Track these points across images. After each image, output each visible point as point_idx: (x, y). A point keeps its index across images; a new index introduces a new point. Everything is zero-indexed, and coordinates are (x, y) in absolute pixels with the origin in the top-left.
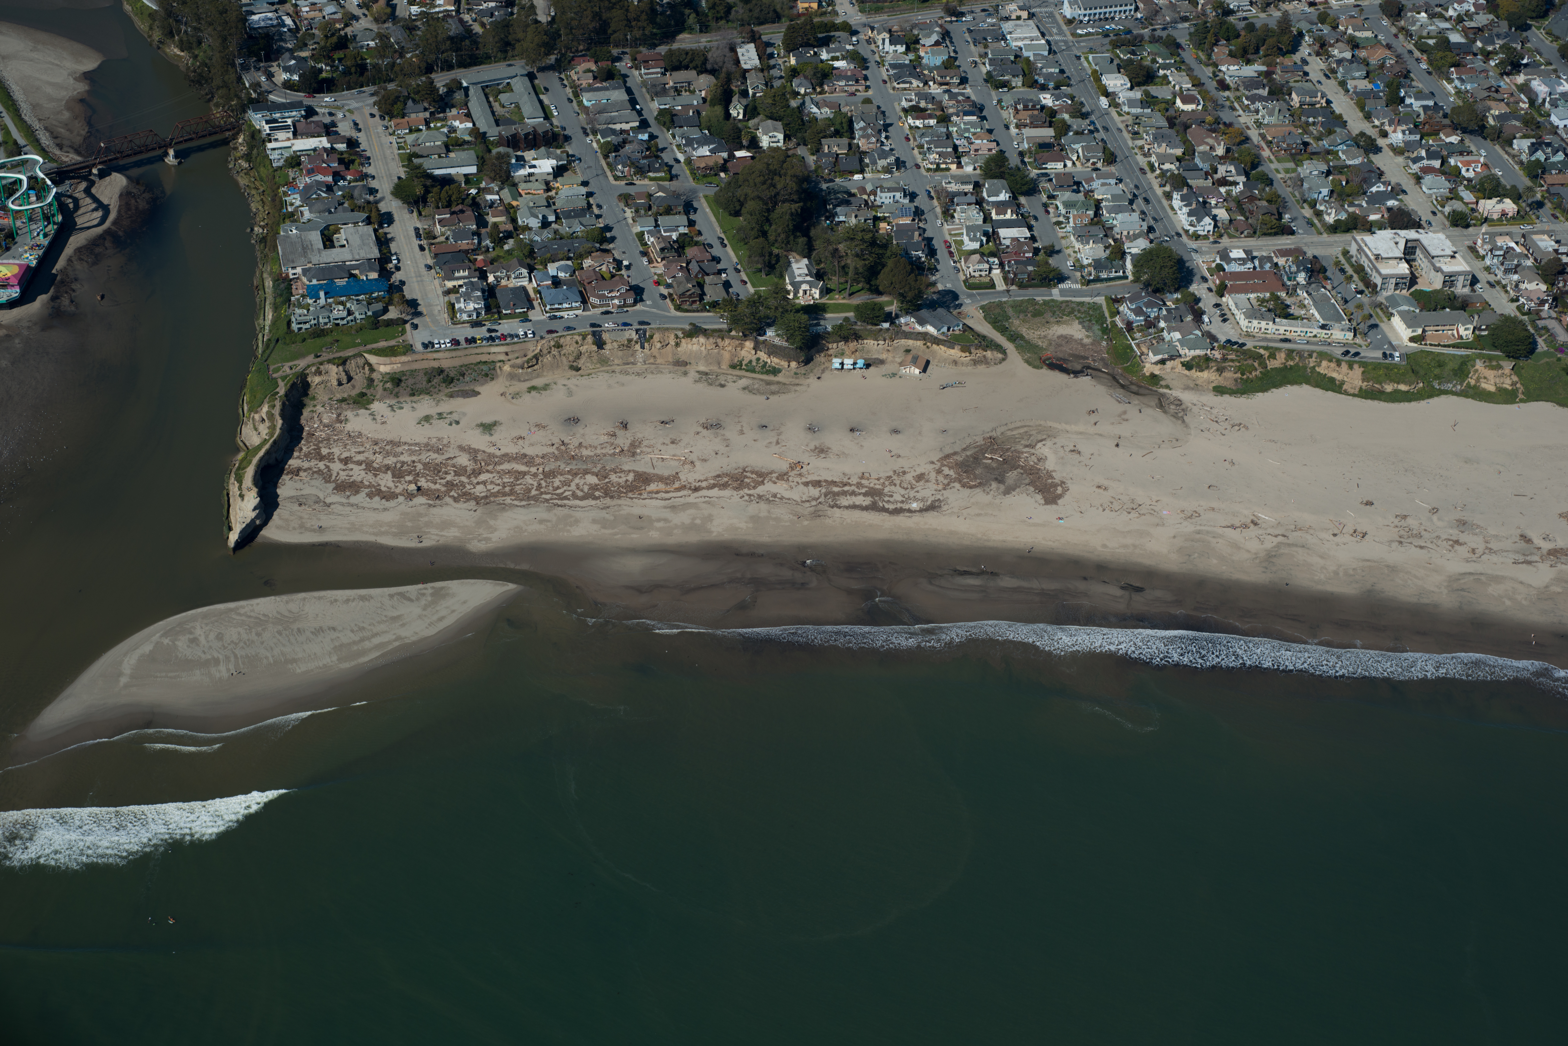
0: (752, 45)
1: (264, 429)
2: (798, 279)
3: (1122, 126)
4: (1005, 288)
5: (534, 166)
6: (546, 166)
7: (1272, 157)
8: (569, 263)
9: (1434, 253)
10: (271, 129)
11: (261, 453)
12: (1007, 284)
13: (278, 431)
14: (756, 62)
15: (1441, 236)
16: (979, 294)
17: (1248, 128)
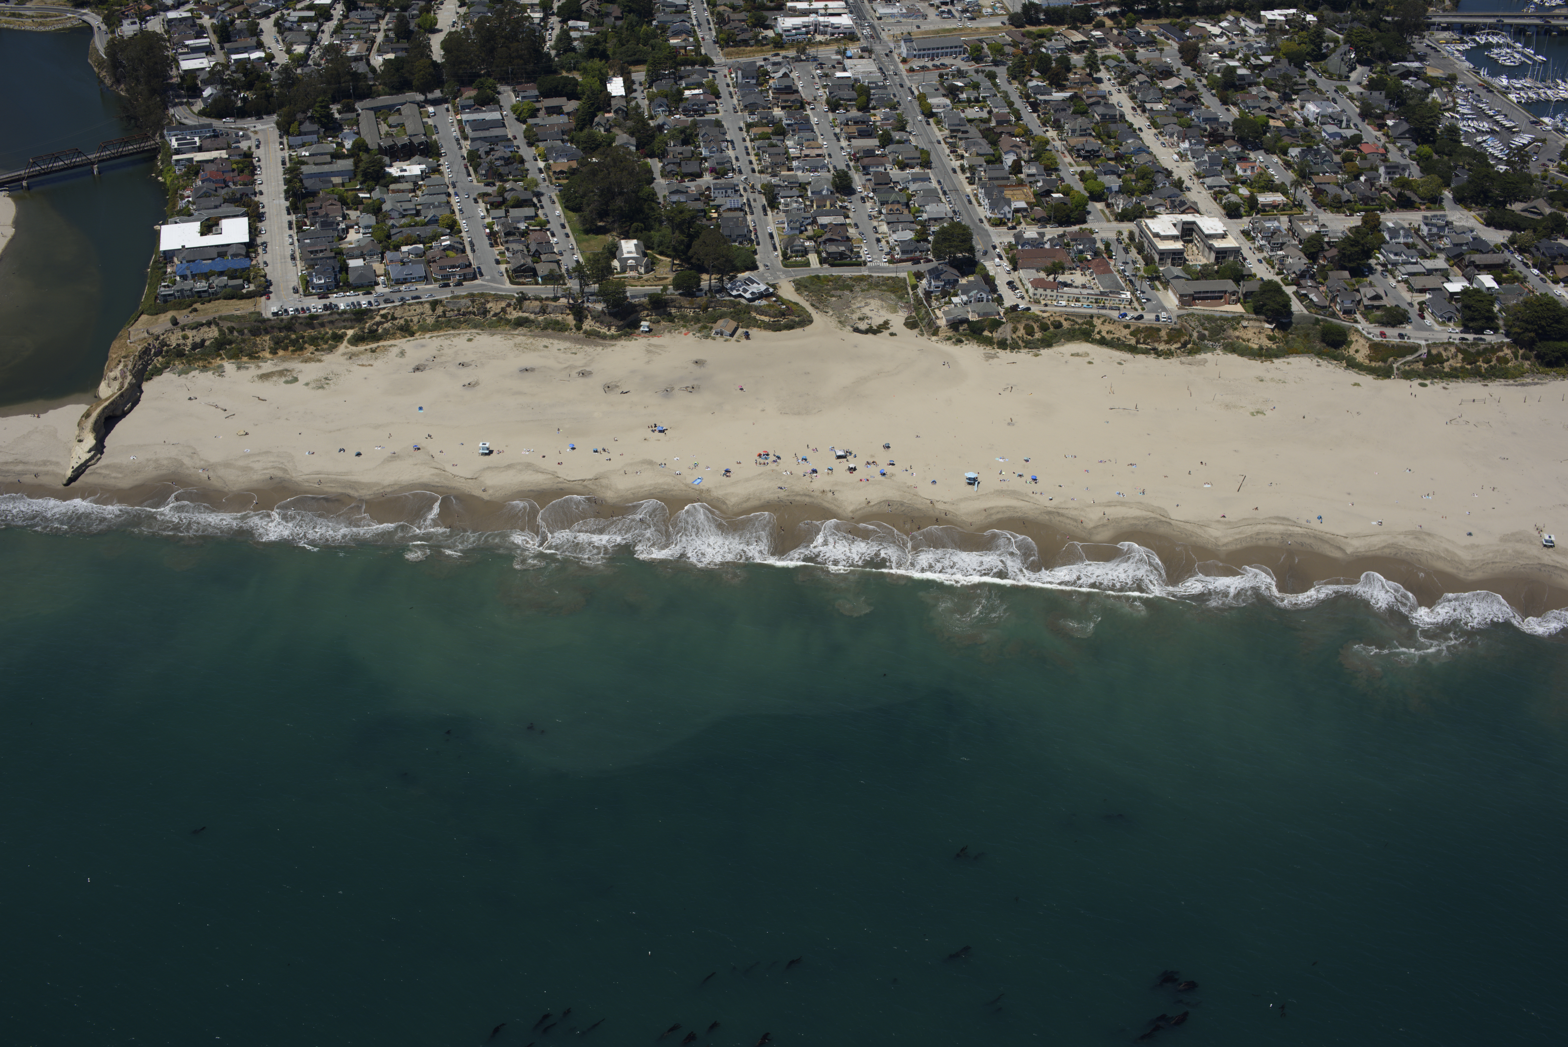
0: (621, 79)
1: (116, 385)
2: (626, 255)
3: (941, 139)
4: (819, 266)
5: (405, 170)
6: (414, 169)
7: (1073, 162)
8: (421, 246)
9: (1207, 232)
10: (179, 144)
11: (106, 403)
12: (821, 263)
13: (126, 386)
14: (622, 92)
15: (1217, 219)
16: (794, 271)
17: (1053, 139)
